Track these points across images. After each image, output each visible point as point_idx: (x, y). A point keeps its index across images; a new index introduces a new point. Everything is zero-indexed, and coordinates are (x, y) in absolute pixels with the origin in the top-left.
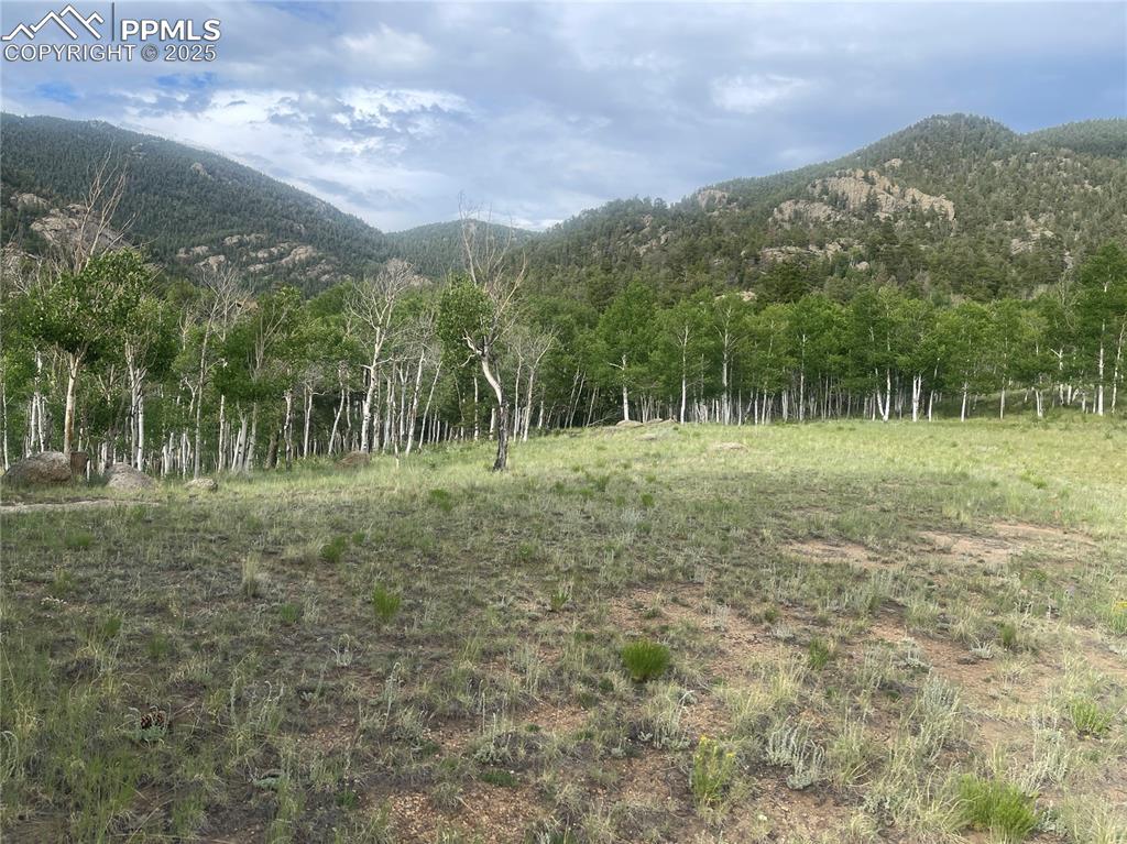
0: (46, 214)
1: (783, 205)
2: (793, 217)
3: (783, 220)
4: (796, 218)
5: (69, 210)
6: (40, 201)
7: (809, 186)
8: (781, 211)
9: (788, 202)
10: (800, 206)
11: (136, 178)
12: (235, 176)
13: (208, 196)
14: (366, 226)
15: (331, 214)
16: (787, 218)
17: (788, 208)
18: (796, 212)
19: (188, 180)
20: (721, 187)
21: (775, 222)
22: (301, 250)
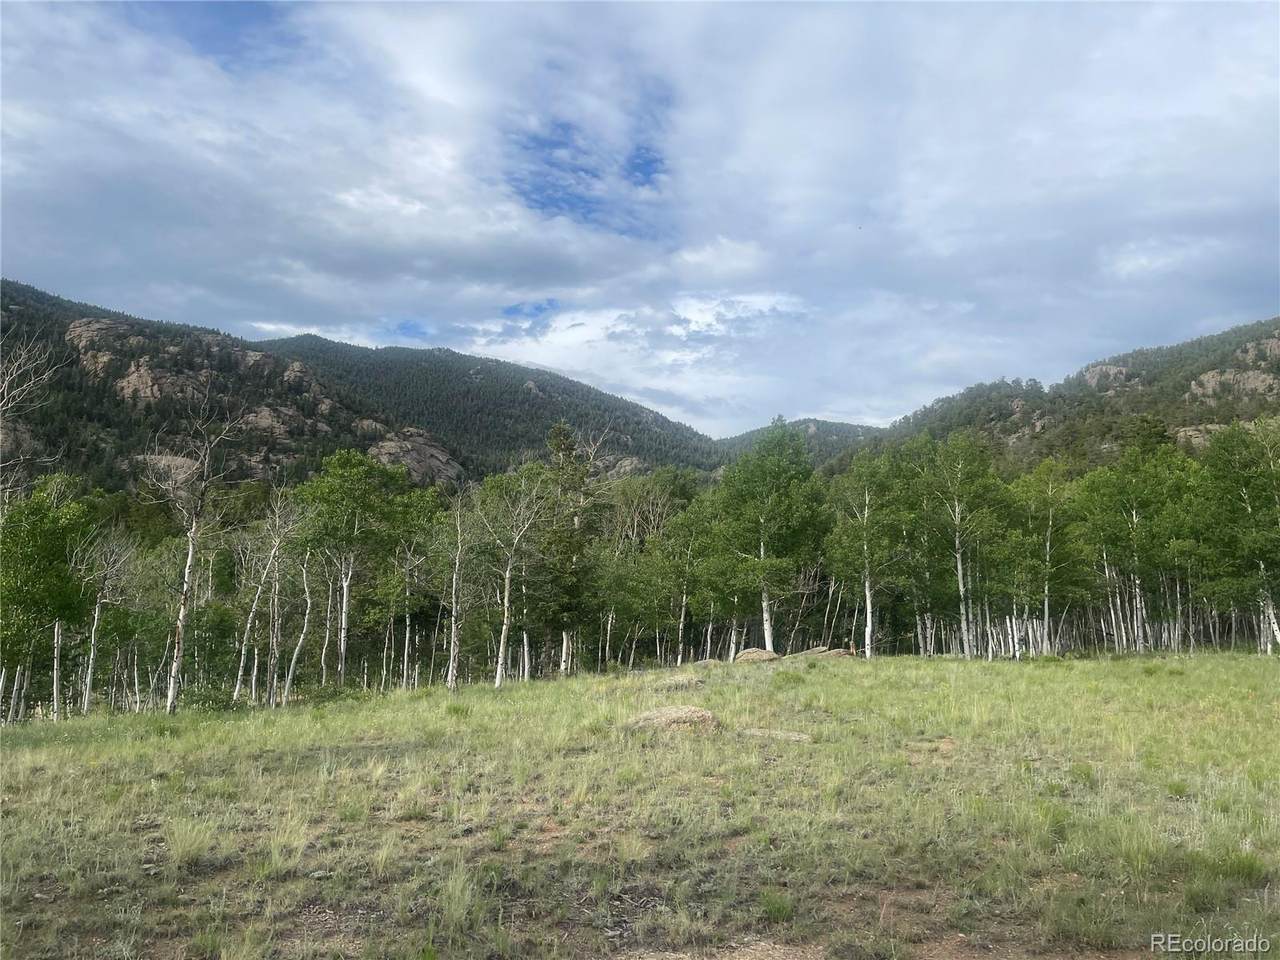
0: (382, 438)
1: (1204, 378)
2: (1218, 390)
3: (1204, 395)
4: (1223, 391)
5: (404, 434)
6: (378, 426)
7: (1239, 351)
8: (1201, 385)
9: (1211, 374)
10: (1229, 376)
11: (472, 400)
12: (565, 391)
13: (539, 413)
14: (696, 434)
15: (659, 423)
16: (1210, 391)
17: (1211, 380)
18: (1222, 384)
19: (520, 398)
20: (1116, 361)
21: (1194, 398)
22: (627, 462)
